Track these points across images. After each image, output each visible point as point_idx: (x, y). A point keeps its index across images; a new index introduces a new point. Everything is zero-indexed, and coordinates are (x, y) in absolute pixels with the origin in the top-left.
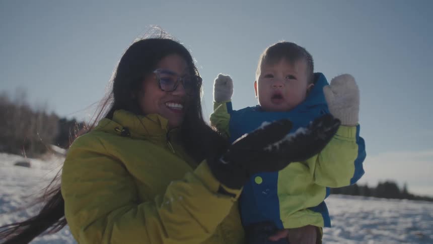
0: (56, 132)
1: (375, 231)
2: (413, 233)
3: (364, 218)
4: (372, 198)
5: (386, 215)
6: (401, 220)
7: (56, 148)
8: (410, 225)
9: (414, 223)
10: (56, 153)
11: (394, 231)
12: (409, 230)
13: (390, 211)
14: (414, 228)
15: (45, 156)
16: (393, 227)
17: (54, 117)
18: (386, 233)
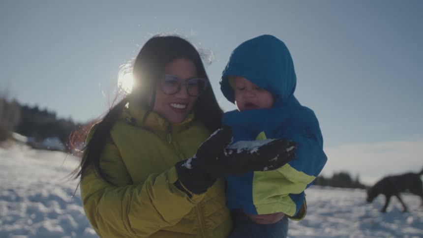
0: (17, 119)
1: (331, 220)
2: (366, 221)
3: (322, 207)
4: (328, 187)
5: (341, 204)
6: (356, 209)
7: (18, 136)
8: (363, 213)
9: (367, 211)
10: (16, 141)
11: (348, 219)
12: (361, 218)
13: (346, 200)
14: (367, 216)
15: (6, 144)
16: (348, 215)
17: (16, 104)
18: (342, 221)
